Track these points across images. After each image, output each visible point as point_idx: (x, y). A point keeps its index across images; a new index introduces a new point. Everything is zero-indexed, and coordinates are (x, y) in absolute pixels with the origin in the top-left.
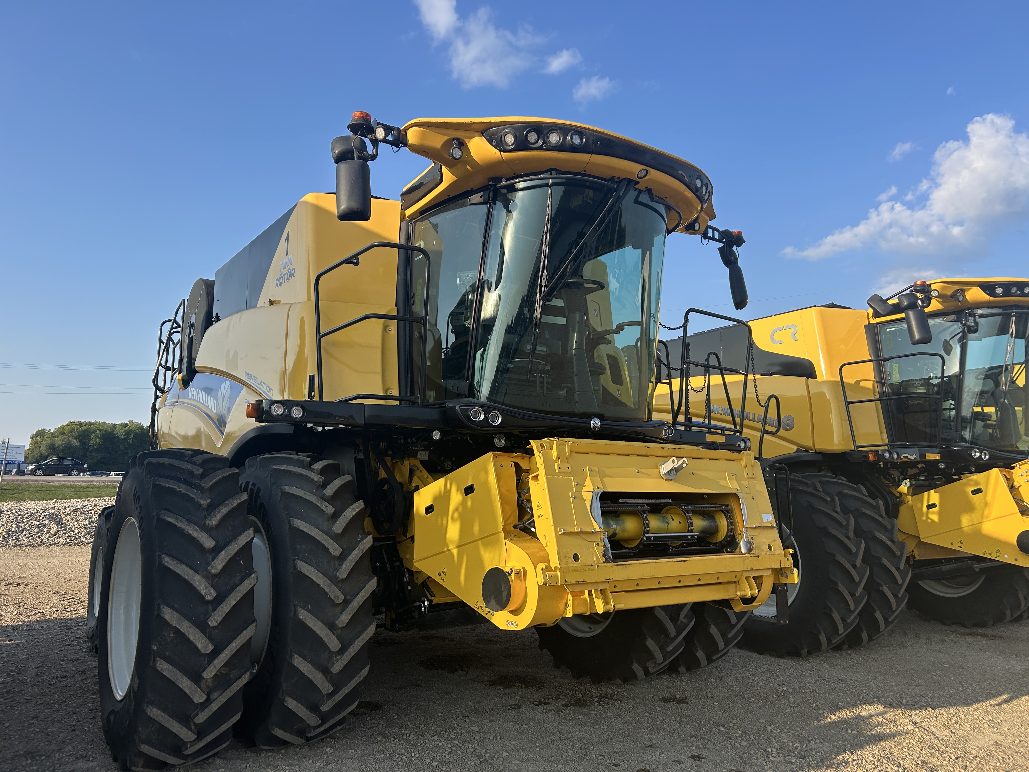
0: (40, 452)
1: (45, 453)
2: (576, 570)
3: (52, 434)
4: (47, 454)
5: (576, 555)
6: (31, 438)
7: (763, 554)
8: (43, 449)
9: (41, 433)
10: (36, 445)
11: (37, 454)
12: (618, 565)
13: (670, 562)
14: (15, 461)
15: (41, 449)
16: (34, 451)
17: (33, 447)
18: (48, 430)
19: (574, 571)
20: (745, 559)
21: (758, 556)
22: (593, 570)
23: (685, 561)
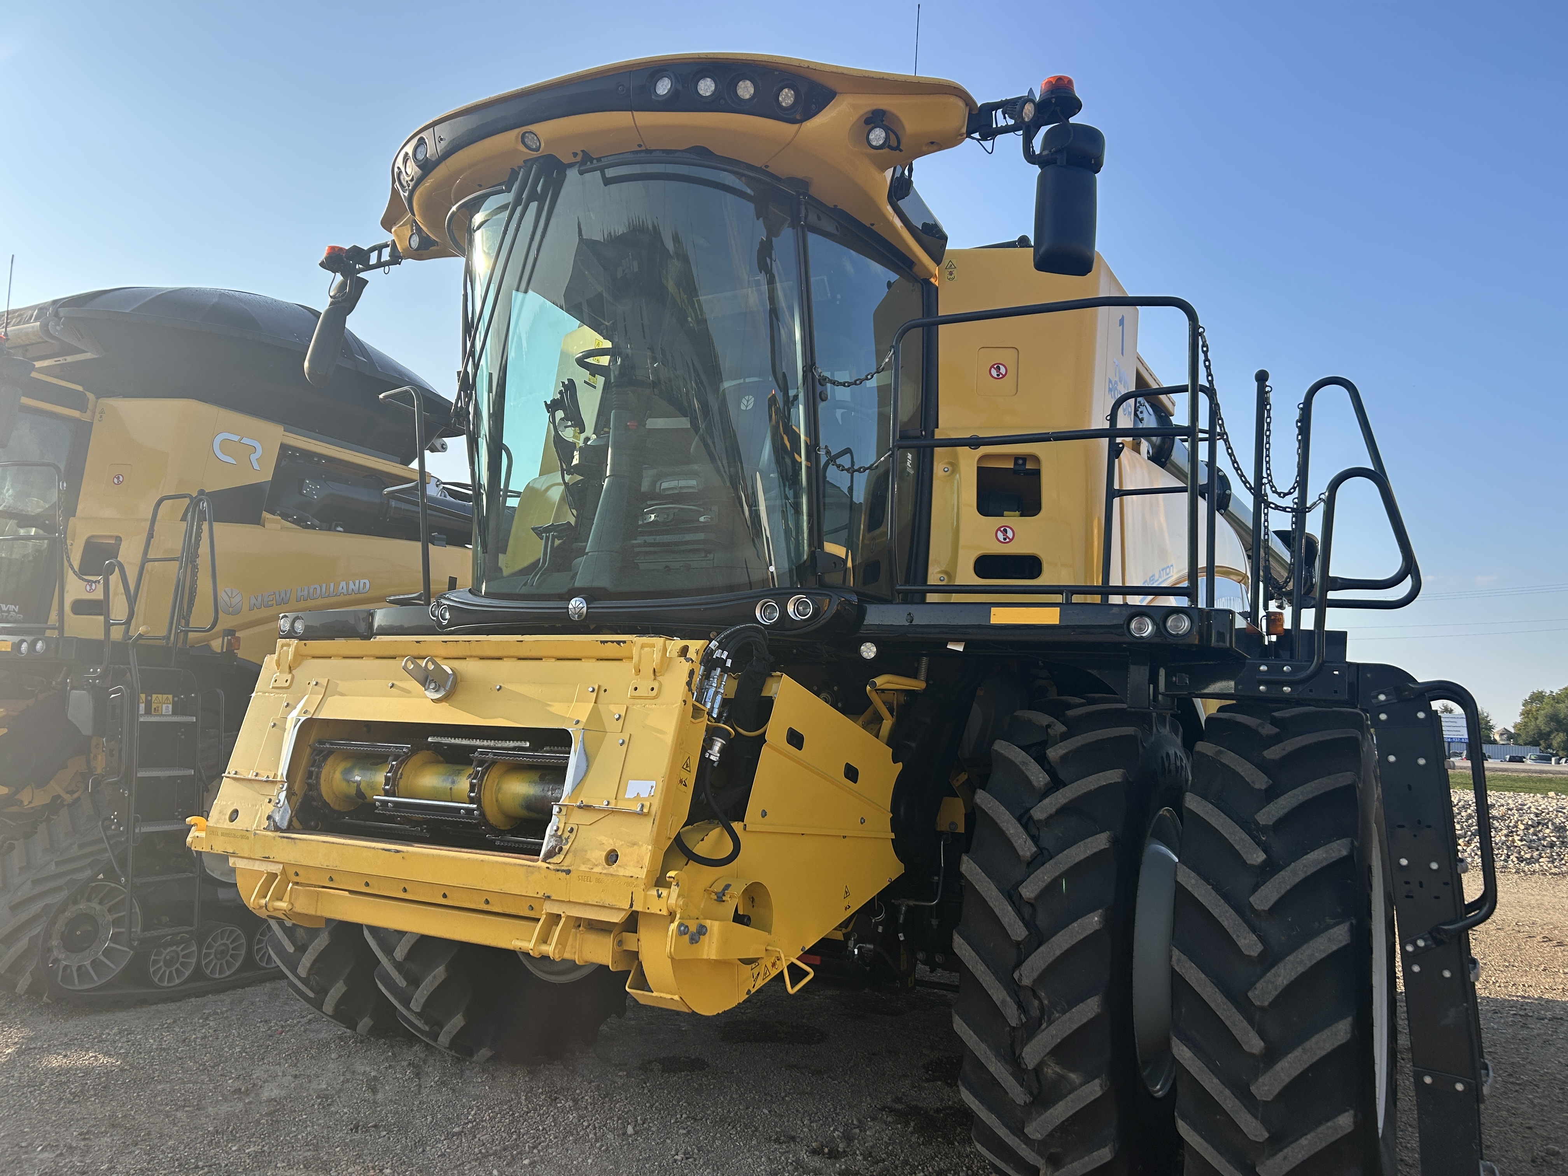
0: (1537, 726)
1: (1545, 729)
2: (227, 834)
3: (1554, 698)
4: (1548, 729)
5: (236, 812)
6: (1524, 705)
7: (583, 868)
8: (1541, 722)
9: (1537, 697)
10: (1530, 716)
11: (1533, 730)
12: (284, 837)
13: (370, 848)
14: (1461, 739)
15: (1538, 722)
16: (1529, 724)
17: (1526, 720)
18: (1548, 693)
19: (222, 834)
20: (532, 873)
21: (568, 872)
22: (248, 838)
23: (397, 851)
